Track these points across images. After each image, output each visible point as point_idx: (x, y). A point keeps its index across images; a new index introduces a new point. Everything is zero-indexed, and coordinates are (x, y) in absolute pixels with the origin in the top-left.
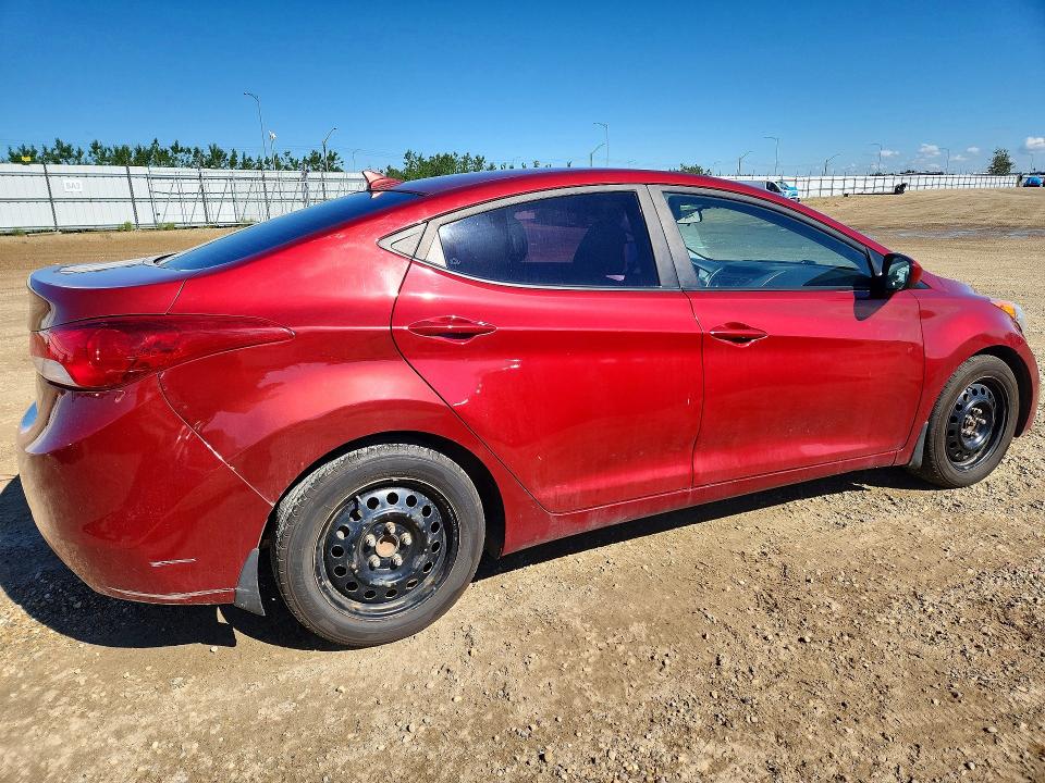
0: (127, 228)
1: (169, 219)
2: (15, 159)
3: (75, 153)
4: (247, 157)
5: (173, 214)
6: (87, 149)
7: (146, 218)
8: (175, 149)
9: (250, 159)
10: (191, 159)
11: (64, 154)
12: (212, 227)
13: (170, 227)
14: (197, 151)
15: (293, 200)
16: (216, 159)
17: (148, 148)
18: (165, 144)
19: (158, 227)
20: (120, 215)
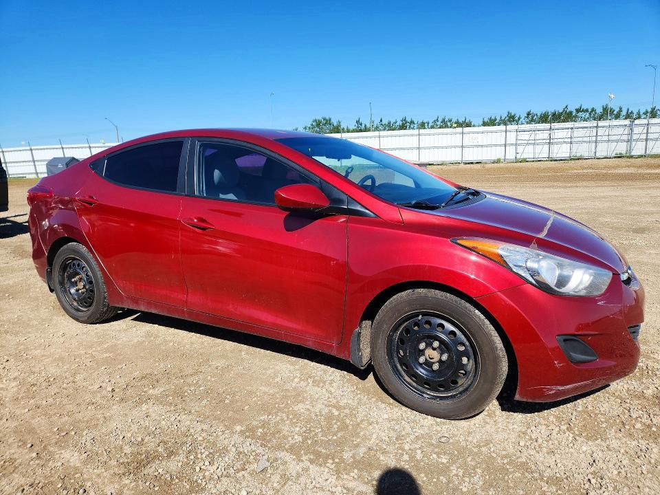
0: (498, 161)
1: (525, 156)
2: (485, 124)
3: (517, 118)
4: (630, 111)
5: (528, 153)
6: (524, 115)
7: (511, 155)
8: (578, 111)
9: (632, 113)
10: (588, 115)
11: (512, 119)
12: (551, 161)
13: (525, 161)
14: (593, 110)
15: (617, 141)
16: (607, 113)
17: (561, 111)
18: (572, 108)
19: (517, 161)
20: (497, 154)
